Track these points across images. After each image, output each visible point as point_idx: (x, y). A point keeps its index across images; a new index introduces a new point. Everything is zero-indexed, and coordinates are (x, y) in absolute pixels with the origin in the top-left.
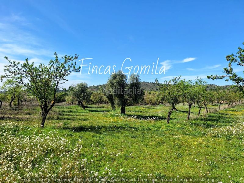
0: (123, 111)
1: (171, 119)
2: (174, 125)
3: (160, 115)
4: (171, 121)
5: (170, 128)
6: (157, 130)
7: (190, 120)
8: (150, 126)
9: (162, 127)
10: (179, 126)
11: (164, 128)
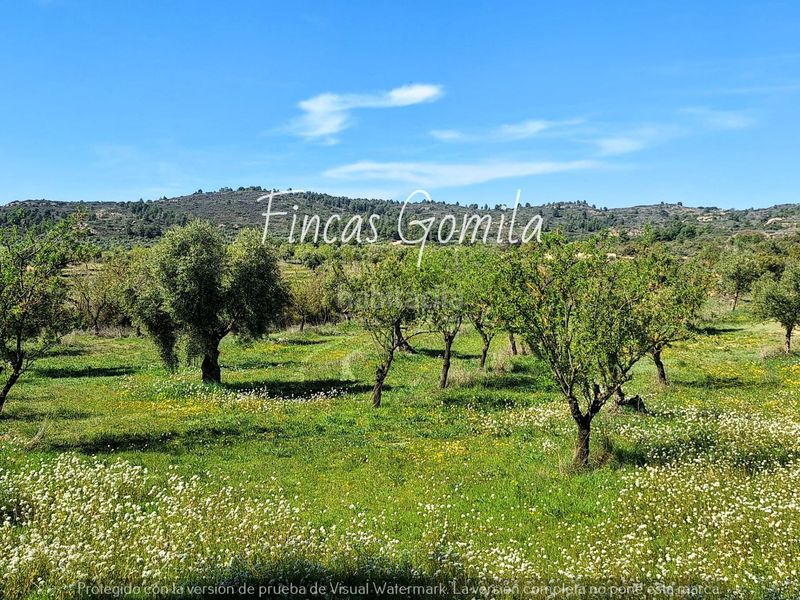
0: (211, 372)
1: (388, 388)
2: (395, 411)
3: (347, 374)
4: (386, 397)
5: (383, 423)
6: (343, 432)
7: (447, 391)
8: (322, 418)
9: (360, 421)
10: (411, 413)
11: (365, 422)
